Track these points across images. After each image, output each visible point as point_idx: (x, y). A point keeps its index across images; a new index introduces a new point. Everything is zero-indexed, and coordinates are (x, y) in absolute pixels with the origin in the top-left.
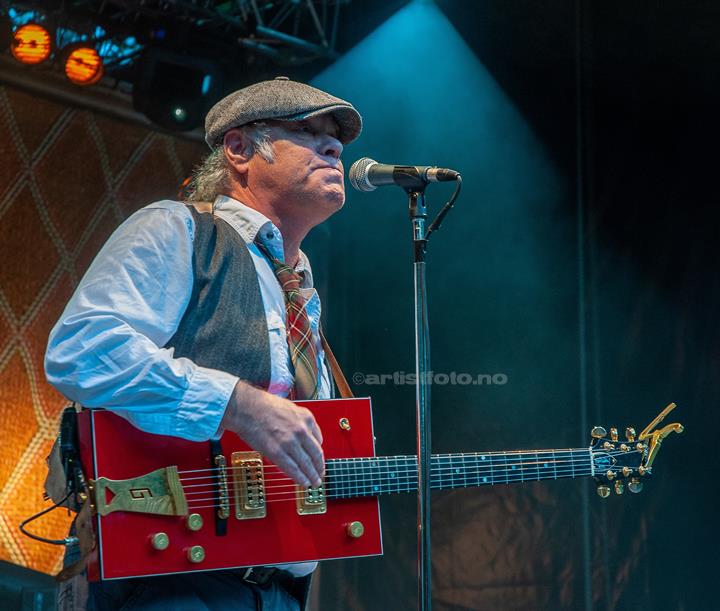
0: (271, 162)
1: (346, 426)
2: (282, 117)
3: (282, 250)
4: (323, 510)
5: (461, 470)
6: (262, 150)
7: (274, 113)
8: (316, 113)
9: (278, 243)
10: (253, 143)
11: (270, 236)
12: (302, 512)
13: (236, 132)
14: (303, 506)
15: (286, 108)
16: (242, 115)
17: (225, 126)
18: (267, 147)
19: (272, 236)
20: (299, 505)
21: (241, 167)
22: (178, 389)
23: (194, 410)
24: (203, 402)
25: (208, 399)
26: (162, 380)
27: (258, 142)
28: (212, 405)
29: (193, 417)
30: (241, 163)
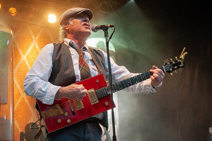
0: (73, 26)
1: (98, 82)
4: (98, 102)
5: (130, 82)
6: (70, 23)
7: (72, 14)
8: (80, 12)
9: (75, 44)
10: (68, 22)
12: (92, 104)
13: (65, 21)
14: (92, 102)
16: (65, 16)
18: (72, 22)
20: (91, 103)
21: (67, 28)
22: (45, 93)
23: (48, 98)
24: (50, 96)
25: (51, 95)
26: (41, 92)
27: (69, 21)
28: (52, 97)
29: (48, 99)
30: (67, 27)
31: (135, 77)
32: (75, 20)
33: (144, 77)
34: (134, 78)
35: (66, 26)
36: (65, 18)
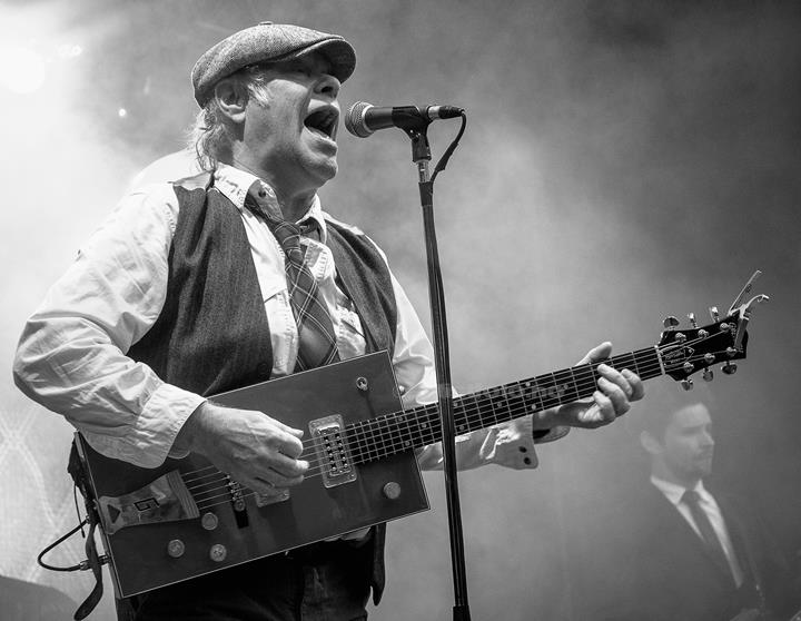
0: (267, 107)
2: (273, 58)
3: (277, 206)
4: (353, 478)
6: (257, 96)
7: (266, 54)
8: (309, 49)
9: (271, 199)
10: (246, 89)
11: (262, 194)
14: (330, 478)
15: (277, 47)
17: (215, 76)
18: (262, 92)
19: (265, 194)
20: (325, 479)
21: (238, 117)
22: (129, 414)
23: (143, 438)
24: (152, 432)
25: (159, 429)
26: (110, 405)
27: (251, 87)
28: (161, 435)
29: (141, 444)
30: (237, 112)
31: (528, 384)
32: (279, 82)
33: (569, 385)
34: (524, 386)
35: (234, 106)
36: (232, 71)
